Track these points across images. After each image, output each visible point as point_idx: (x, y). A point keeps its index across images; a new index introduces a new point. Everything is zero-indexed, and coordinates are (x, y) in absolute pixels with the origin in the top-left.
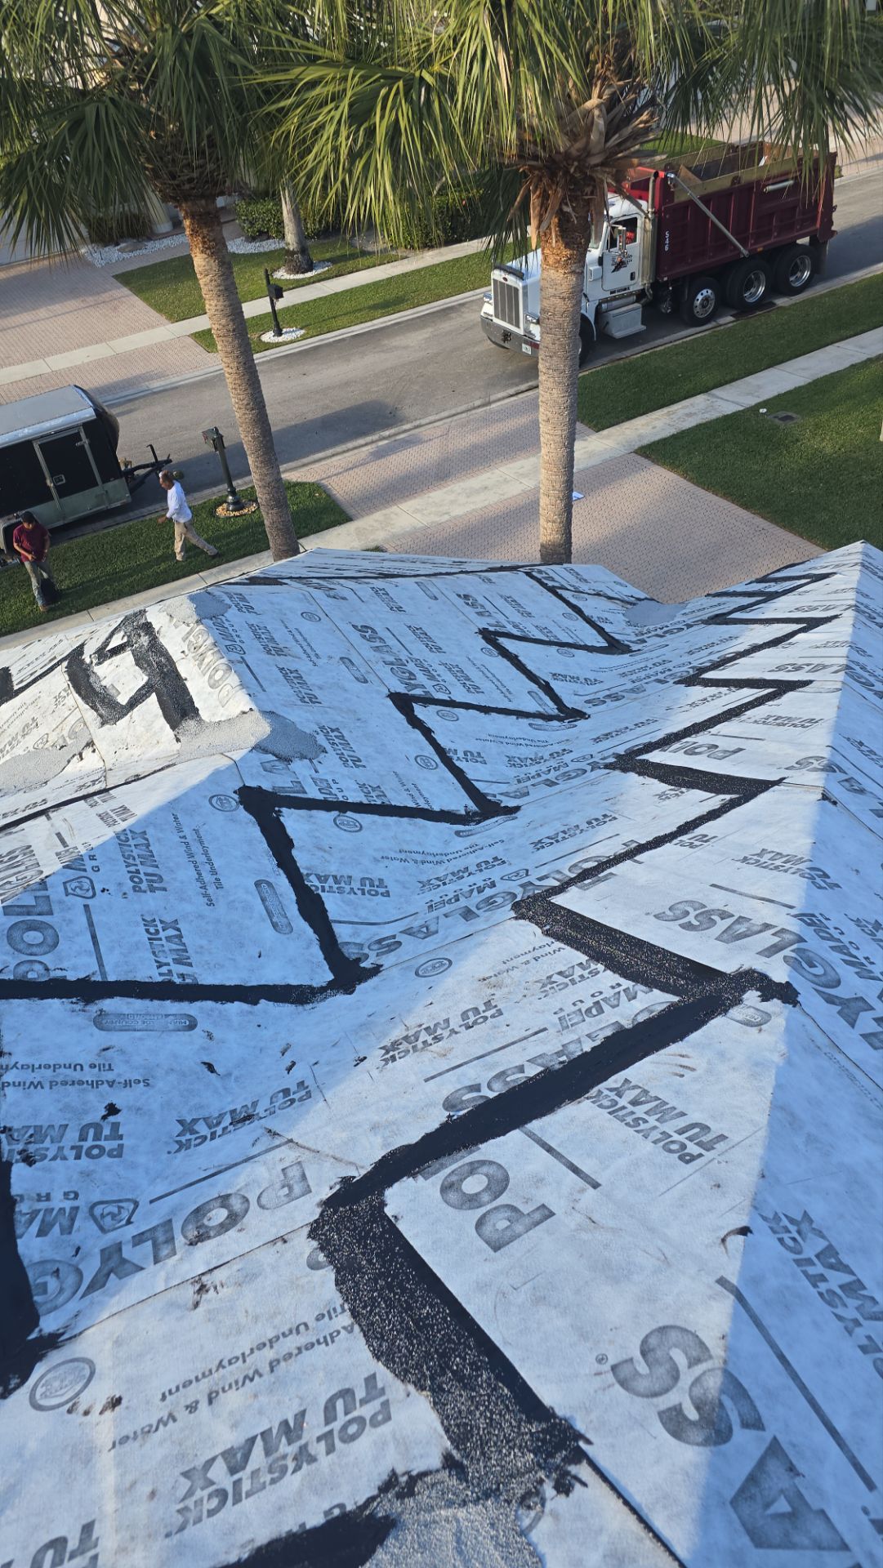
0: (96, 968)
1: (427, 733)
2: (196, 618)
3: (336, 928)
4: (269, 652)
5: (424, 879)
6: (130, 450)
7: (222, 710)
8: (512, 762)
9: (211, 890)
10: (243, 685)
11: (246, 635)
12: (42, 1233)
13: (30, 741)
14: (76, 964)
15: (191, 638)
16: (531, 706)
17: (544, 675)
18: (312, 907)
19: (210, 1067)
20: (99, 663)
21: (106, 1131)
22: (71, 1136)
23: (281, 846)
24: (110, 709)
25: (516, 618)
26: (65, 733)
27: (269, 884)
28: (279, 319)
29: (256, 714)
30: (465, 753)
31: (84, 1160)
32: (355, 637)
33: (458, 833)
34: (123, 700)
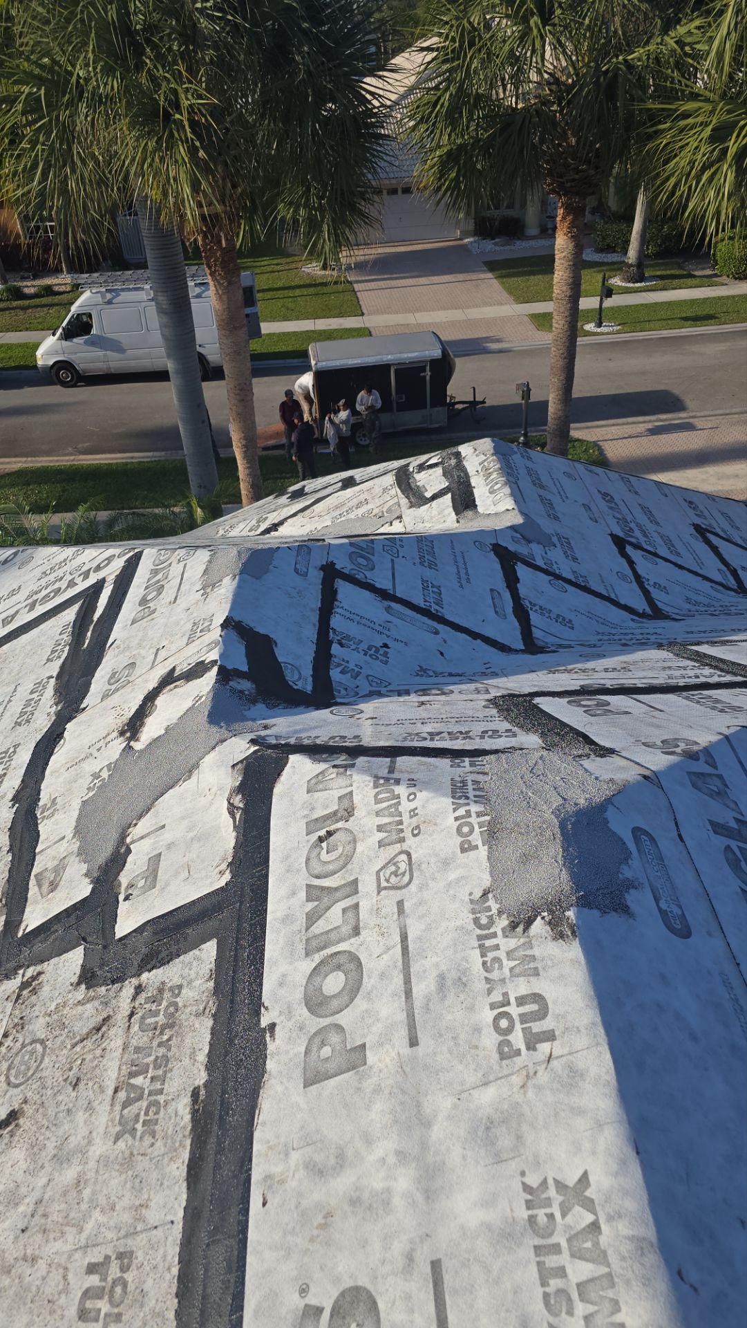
0: (391, 587)
1: (631, 563)
2: (492, 451)
3: (533, 629)
4: (535, 485)
5: (600, 631)
6: (458, 389)
7: (493, 507)
8: (688, 600)
9: (463, 581)
10: (512, 494)
11: (523, 472)
12: (341, 672)
13: (360, 511)
14: (383, 583)
15: (486, 464)
16: (718, 578)
17: (735, 563)
18: (521, 613)
19: (442, 654)
20: (419, 472)
21: (381, 652)
22: (364, 646)
23: (512, 581)
24: (417, 498)
25: (727, 527)
26: (385, 510)
27: (499, 593)
28: (603, 314)
29: (516, 512)
30: (655, 583)
31: (368, 658)
32: (598, 497)
33: (633, 620)
34: (428, 495)
